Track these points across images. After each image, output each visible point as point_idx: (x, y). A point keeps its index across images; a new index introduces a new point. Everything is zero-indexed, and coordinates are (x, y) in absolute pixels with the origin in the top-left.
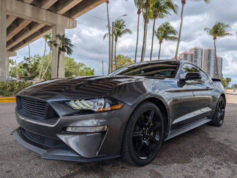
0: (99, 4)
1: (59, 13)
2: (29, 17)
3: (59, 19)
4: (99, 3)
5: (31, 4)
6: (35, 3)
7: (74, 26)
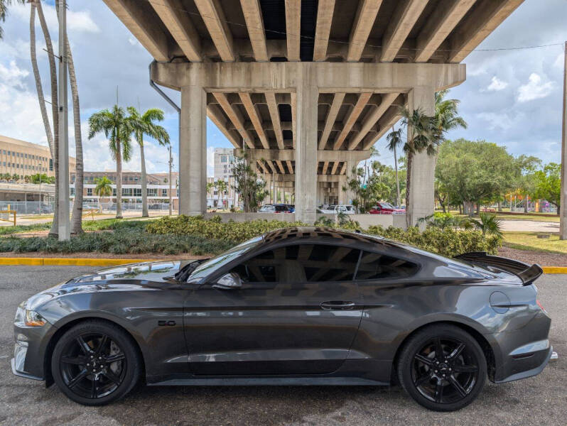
0: (510, 12)
1: (418, 59)
2: (356, 88)
3: (421, 74)
4: (508, 7)
5: (362, 60)
6: (369, 56)
7: (459, 80)
